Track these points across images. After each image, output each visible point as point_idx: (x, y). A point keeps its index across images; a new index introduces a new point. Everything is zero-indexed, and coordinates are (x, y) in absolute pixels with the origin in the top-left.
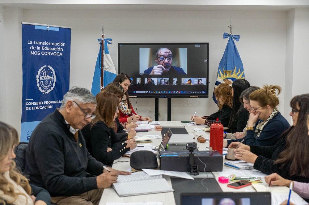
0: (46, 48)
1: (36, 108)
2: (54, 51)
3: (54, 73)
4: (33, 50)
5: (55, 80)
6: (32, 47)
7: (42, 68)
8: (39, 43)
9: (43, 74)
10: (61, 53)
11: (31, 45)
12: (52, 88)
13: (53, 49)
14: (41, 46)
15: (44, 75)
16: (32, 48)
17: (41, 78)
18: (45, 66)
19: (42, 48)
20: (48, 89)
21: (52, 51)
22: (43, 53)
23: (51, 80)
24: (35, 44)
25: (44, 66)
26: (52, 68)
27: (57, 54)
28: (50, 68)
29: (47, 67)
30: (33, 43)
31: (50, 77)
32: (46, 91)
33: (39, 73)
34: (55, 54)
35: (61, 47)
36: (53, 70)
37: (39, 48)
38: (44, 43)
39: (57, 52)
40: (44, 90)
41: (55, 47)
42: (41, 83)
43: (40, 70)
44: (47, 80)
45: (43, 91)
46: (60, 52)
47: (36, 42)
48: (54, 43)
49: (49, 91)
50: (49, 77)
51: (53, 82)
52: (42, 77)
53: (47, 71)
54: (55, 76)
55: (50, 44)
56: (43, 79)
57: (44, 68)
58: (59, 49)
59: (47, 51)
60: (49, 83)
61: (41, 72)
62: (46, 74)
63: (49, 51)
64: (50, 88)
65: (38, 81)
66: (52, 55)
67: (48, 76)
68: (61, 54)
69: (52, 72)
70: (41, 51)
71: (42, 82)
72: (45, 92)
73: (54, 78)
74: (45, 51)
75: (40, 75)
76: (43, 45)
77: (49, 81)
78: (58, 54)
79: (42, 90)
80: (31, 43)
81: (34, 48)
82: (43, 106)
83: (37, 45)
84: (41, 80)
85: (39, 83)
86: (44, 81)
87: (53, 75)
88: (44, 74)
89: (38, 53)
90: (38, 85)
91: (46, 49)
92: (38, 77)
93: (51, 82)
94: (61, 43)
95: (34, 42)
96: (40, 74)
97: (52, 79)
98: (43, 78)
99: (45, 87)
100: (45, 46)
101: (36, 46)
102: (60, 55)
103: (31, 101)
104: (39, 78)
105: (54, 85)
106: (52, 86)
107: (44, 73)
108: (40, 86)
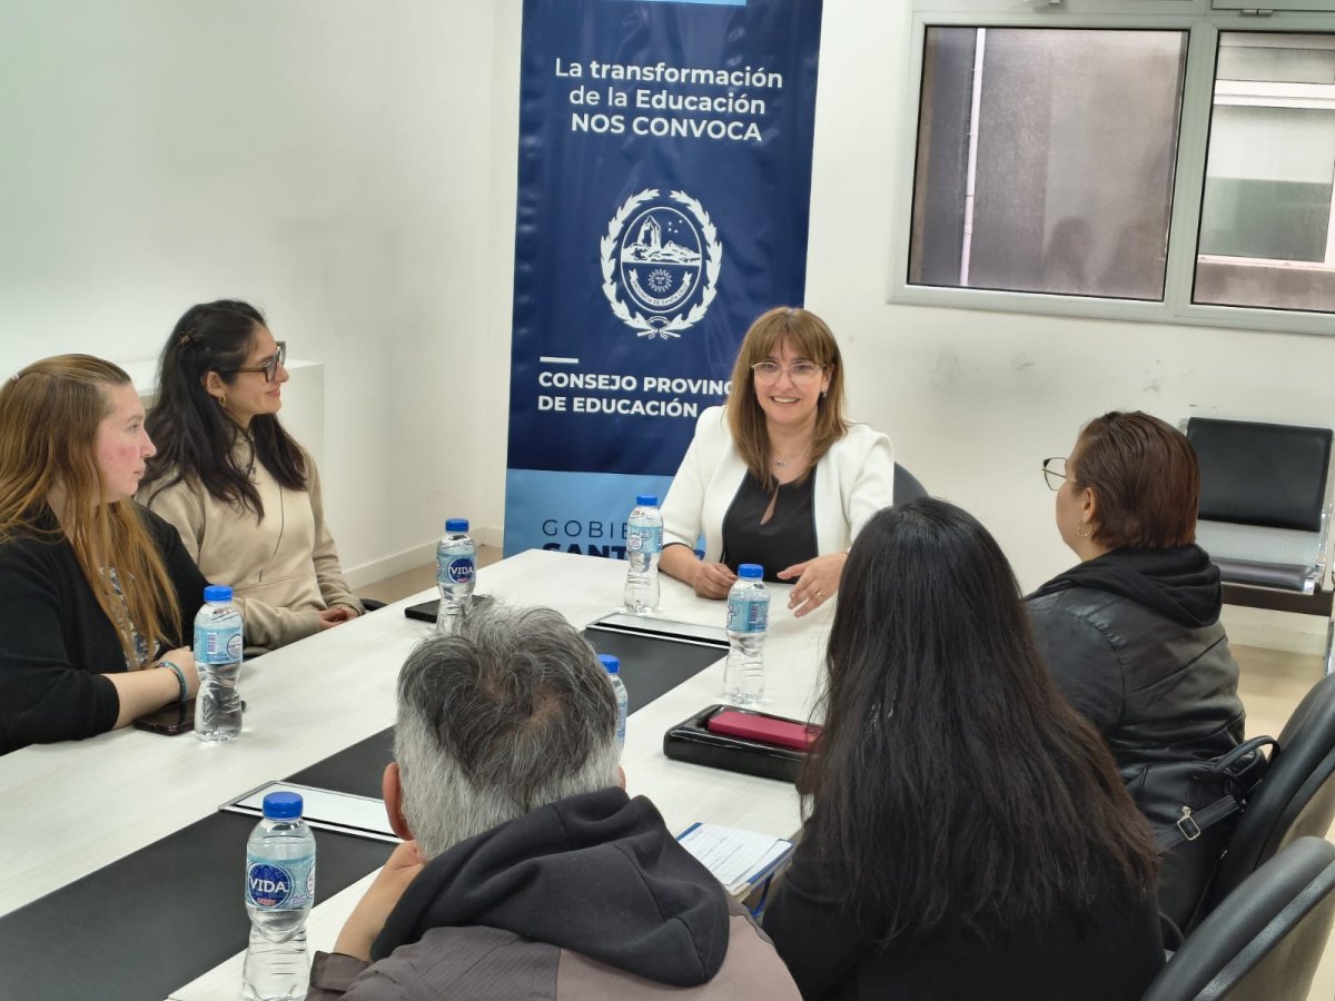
0: (662, 100)
1: (593, 405)
2: (712, 115)
3: (710, 232)
4: (584, 110)
5: (713, 271)
6: (581, 93)
7: (632, 203)
8: (619, 73)
9: (641, 236)
10: (753, 126)
11: (575, 84)
12: (697, 314)
13: (707, 104)
14: (631, 87)
15: (647, 240)
16: (579, 96)
17: (627, 255)
18: (654, 193)
19: (639, 98)
20: (671, 317)
21: (699, 117)
22: (642, 126)
23: (693, 270)
24: (595, 75)
25: (648, 195)
26: (696, 207)
27: (727, 131)
28: (683, 207)
29: (663, 200)
30: (587, 70)
31: (685, 250)
32: (658, 325)
33: (615, 227)
34: (717, 130)
35: (753, 93)
36: (704, 218)
37: (622, 100)
38: (648, 74)
39: (727, 119)
40: (647, 316)
41: (716, 91)
42: (628, 278)
43: (623, 214)
44: (663, 267)
45: (638, 322)
46: (747, 119)
47: (605, 68)
48: (710, 73)
49: (679, 324)
50: (678, 254)
51: (705, 281)
52: (632, 249)
53: (662, 217)
54: (716, 251)
55: (688, 76)
56: (641, 258)
57: (645, 205)
58: (742, 106)
59: (669, 114)
60: (677, 284)
61: (627, 223)
62: (656, 236)
63: (681, 116)
64: (685, 312)
65: (608, 267)
66: (697, 134)
67: (671, 247)
68: (753, 132)
69: (699, 226)
70: (630, 112)
71: (634, 275)
72: (653, 331)
73: (706, 257)
74: (651, 113)
75: (619, 239)
76: (643, 85)
77: (677, 272)
78: (736, 131)
79: (633, 316)
80: (577, 70)
81: (592, 98)
82: (638, 403)
83: (609, 81)
84: (628, 267)
85: (616, 277)
86: (644, 271)
87: (705, 243)
88: (648, 234)
89: (611, 126)
90: (610, 290)
91: (663, 106)
92: (607, 246)
93: (687, 278)
94: (752, 73)
95: (594, 66)
96: (623, 231)
97: (698, 263)
98: (638, 254)
99: (652, 301)
100: (656, 87)
101: (601, 86)
102: (748, 135)
103: (568, 369)
104: (616, 254)
105: (709, 294)
106: (698, 299)
107: (645, 227)
108: (622, 295)
